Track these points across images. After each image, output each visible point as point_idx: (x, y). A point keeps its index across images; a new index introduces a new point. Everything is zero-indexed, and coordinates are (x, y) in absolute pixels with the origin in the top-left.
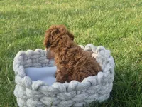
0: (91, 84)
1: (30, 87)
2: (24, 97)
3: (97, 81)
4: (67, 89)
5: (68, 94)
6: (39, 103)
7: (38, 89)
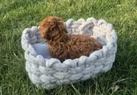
0: (98, 58)
1: (44, 65)
2: (38, 73)
3: (103, 55)
4: (77, 64)
5: (79, 68)
6: (53, 78)
7: (51, 67)
